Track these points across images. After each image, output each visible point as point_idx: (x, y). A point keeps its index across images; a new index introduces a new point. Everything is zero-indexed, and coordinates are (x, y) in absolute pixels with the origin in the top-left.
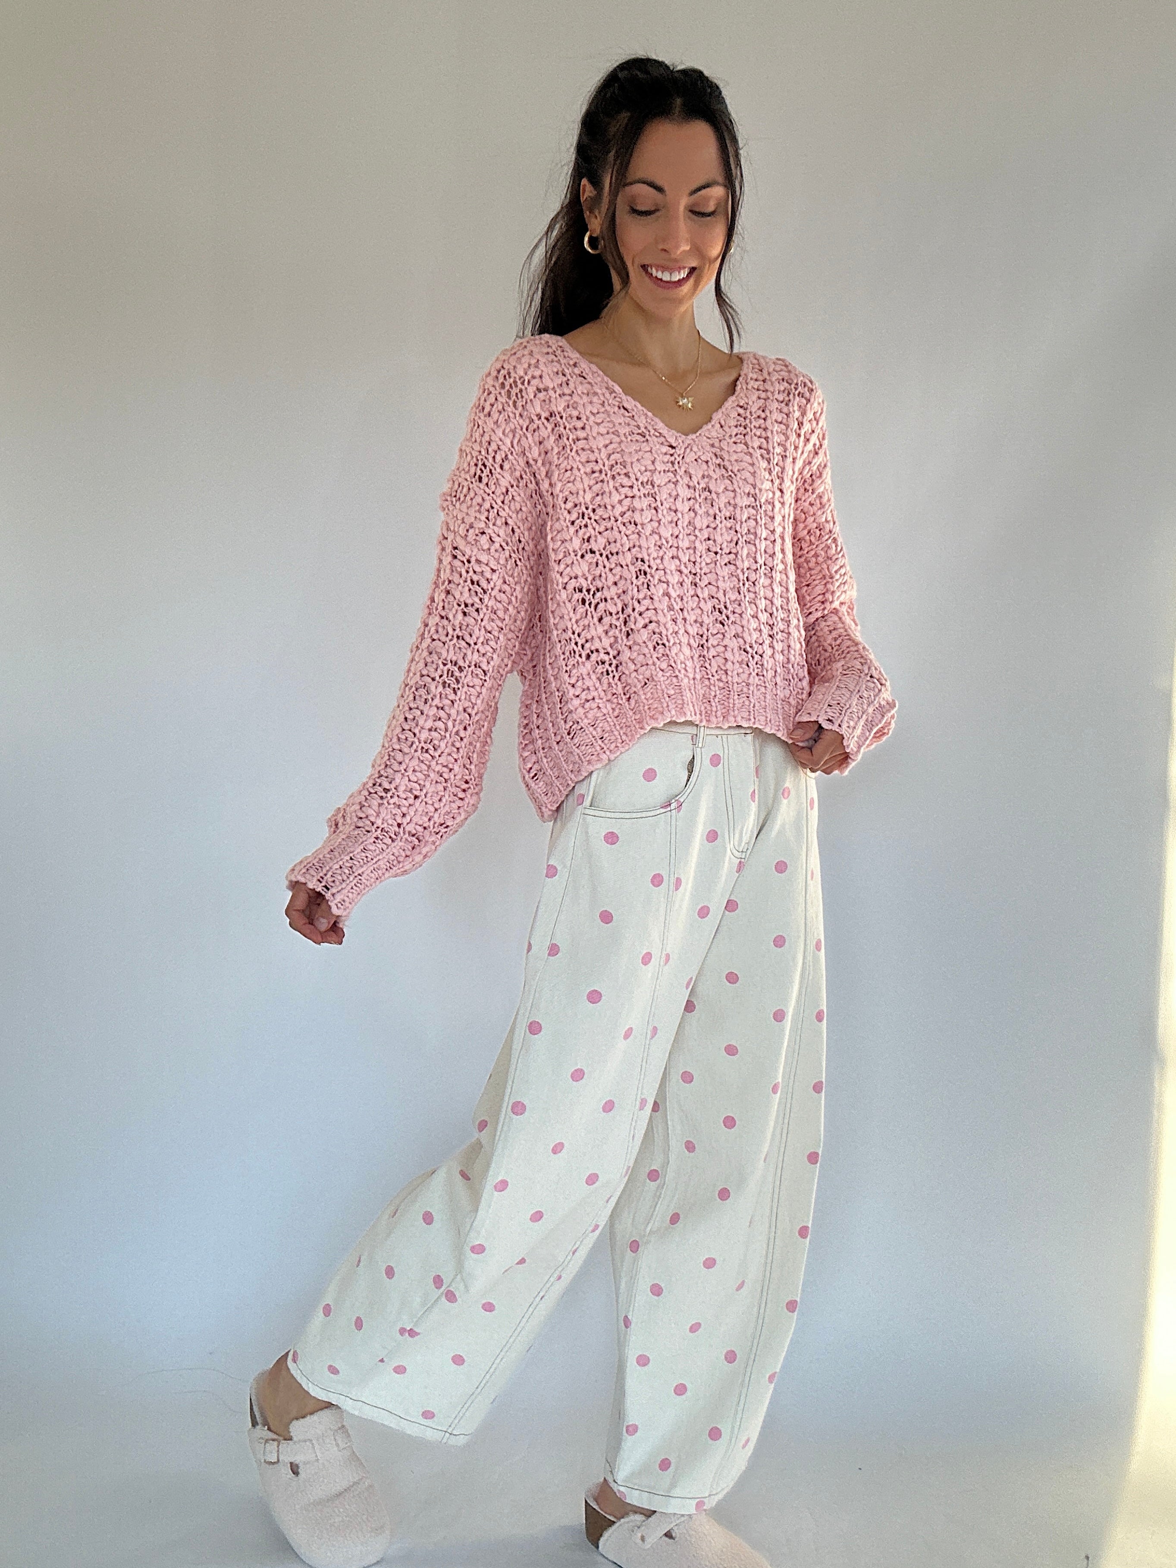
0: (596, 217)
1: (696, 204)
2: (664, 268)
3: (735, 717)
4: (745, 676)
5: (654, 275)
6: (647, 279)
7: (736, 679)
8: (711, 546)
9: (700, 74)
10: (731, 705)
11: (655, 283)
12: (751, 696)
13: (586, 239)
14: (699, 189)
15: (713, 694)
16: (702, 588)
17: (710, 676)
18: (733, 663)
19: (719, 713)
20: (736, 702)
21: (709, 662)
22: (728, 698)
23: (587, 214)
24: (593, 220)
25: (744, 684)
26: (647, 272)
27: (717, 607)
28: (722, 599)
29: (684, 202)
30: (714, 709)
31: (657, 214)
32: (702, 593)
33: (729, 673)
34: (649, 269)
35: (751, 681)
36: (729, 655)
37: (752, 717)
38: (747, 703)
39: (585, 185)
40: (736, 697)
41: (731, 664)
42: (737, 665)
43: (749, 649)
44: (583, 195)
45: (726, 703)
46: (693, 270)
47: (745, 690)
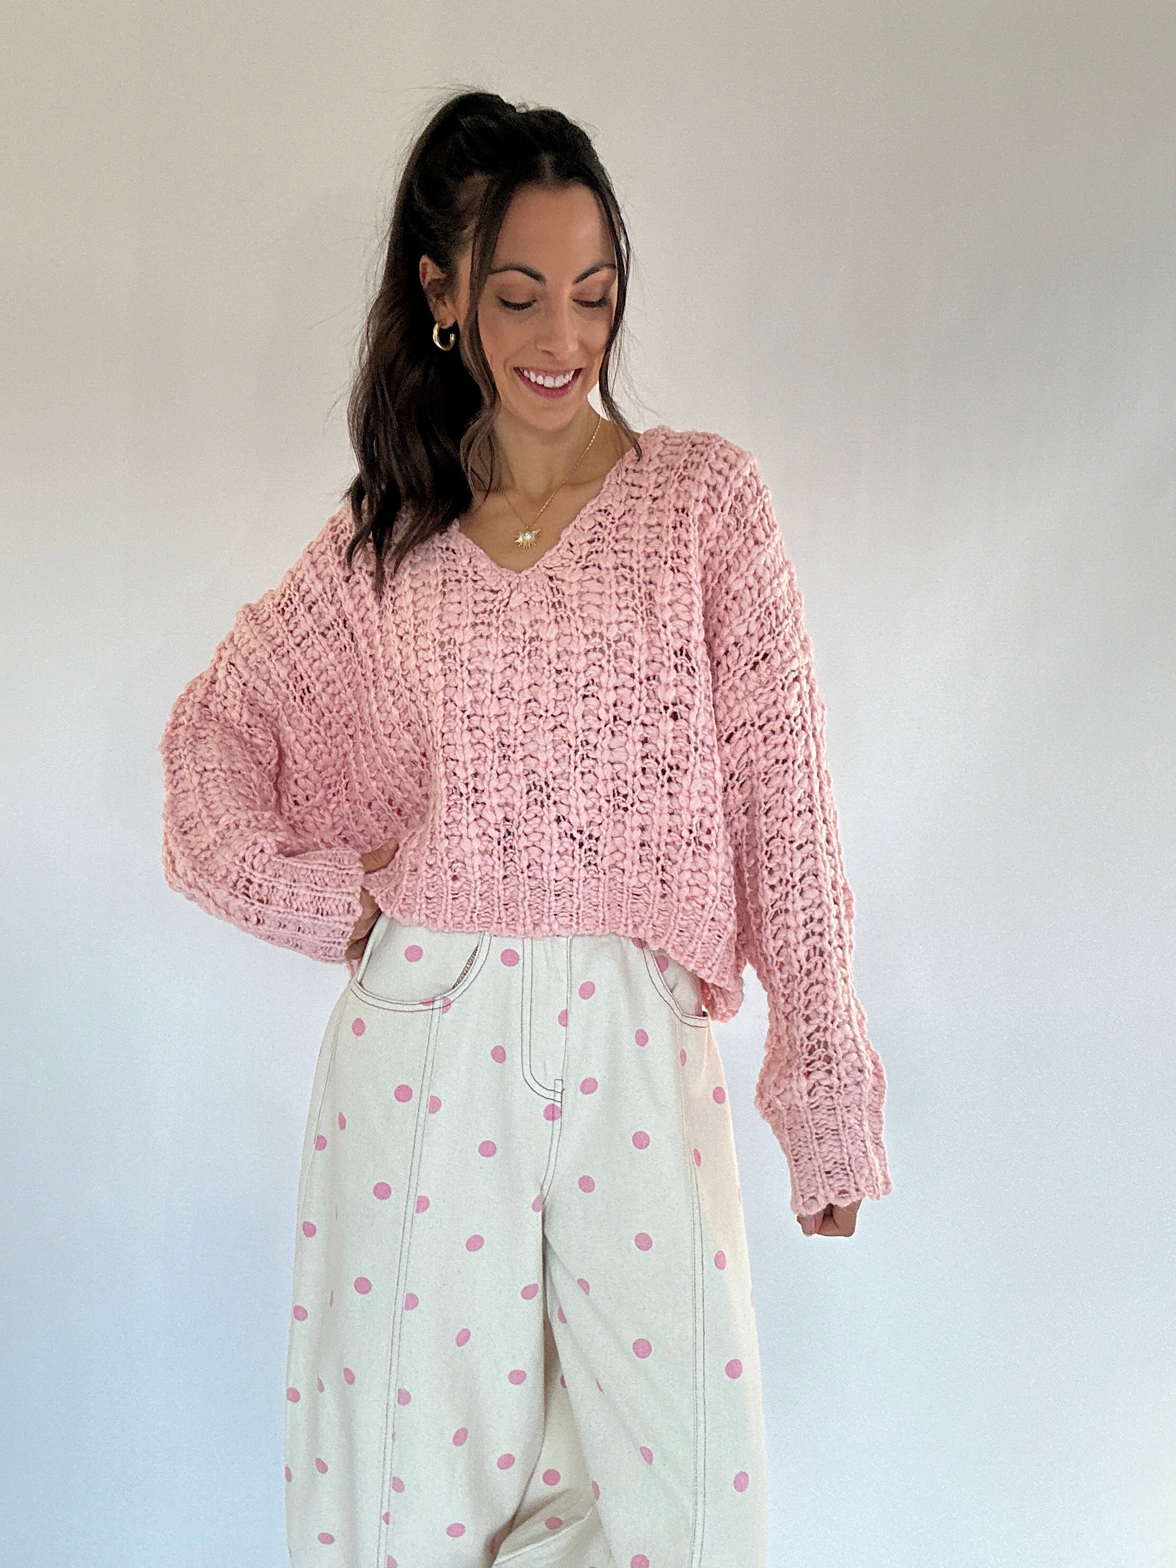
0: (445, 304)
1: (581, 293)
2: (546, 373)
3: (550, 925)
4: (566, 870)
5: (533, 380)
6: (522, 385)
7: (553, 875)
8: (534, 709)
9: (560, 116)
10: (546, 910)
11: (535, 391)
12: (575, 895)
13: (435, 332)
14: (585, 276)
15: (521, 896)
16: (515, 763)
17: (518, 873)
18: (551, 855)
19: (528, 920)
20: (553, 904)
21: (518, 854)
22: (543, 900)
23: (432, 301)
24: (442, 308)
25: (566, 880)
26: (522, 375)
27: (537, 783)
28: (543, 775)
29: (568, 289)
30: (522, 916)
31: (535, 305)
32: (515, 769)
33: (545, 868)
34: (526, 373)
35: (575, 876)
36: (545, 846)
37: (573, 923)
38: (568, 904)
39: (425, 264)
40: (553, 898)
41: (548, 856)
42: (556, 858)
43: (576, 835)
44: (424, 277)
45: (540, 907)
46: (578, 372)
47: (568, 888)
